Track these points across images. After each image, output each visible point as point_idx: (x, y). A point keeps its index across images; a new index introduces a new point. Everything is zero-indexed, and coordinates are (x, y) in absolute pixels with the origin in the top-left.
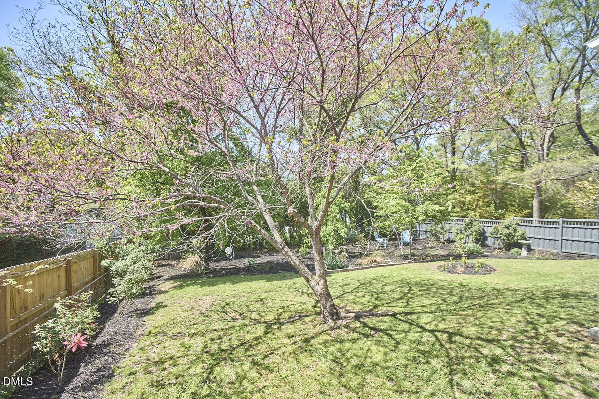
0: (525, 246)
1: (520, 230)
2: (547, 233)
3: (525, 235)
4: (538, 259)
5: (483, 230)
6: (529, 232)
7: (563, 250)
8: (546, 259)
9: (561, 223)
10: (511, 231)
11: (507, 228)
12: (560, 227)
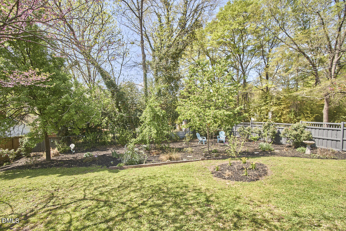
0: (309, 146)
1: (306, 132)
2: (331, 135)
3: (310, 136)
4: (319, 158)
5: (279, 131)
6: (315, 134)
7: (344, 149)
8: (327, 158)
9: (342, 126)
10: (298, 132)
11: (296, 130)
12: (342, 129)
